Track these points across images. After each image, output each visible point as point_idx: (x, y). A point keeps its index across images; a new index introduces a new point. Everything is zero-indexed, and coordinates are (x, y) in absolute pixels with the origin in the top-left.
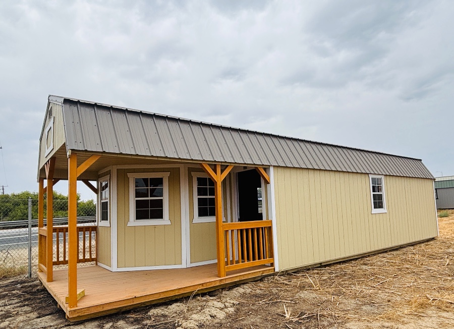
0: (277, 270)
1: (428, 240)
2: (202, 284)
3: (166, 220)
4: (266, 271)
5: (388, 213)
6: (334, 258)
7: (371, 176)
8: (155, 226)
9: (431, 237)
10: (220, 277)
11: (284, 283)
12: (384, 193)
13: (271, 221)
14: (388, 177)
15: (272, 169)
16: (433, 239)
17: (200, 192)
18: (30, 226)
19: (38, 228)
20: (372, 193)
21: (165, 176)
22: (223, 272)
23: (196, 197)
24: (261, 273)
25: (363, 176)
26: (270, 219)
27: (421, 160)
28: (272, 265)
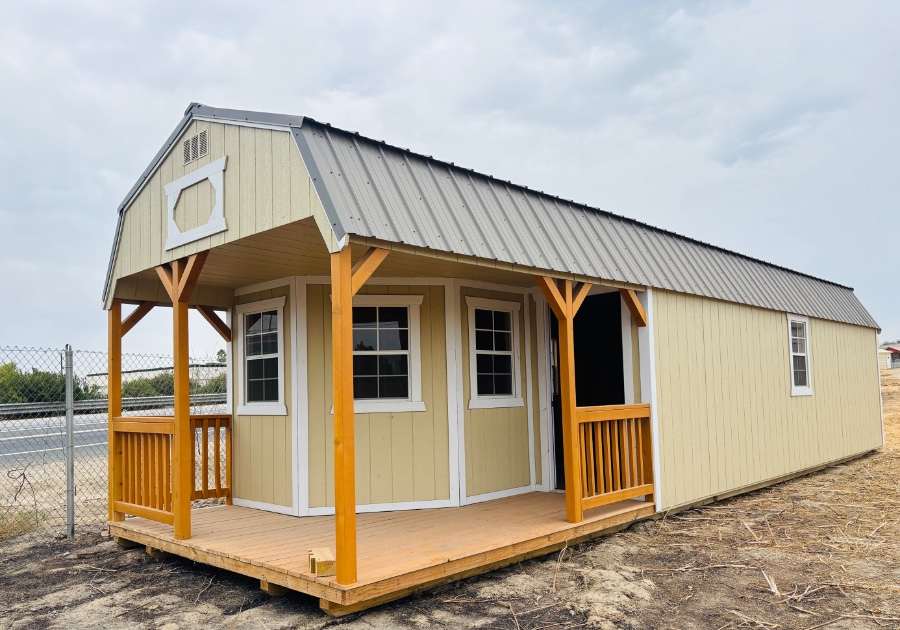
0: (659, 509)
1: (866, 456)
2: (548, 536)
3: (415, 402)
4: (639, 510)
5: (814, 397)
6: (731, 487)
7: (791, 318)
8: (391, 415)
9: (870, 449)
10: (574, 522)
11: (682, 535)
12: (808, 354)
13: (648, 407)
14: (813, 321)
15: (650, 293)
16: (873, 452)
17: (483, 342)
18: (69, 412)
19: (105, 416)
20: (792, 354)
21: (413, 305)
22: (578, 513)
23: (474, 352)
24: (635, 514)
25: (779, 316)
26: (644, 401)
27: (852, 289)
28: (650, 498)
